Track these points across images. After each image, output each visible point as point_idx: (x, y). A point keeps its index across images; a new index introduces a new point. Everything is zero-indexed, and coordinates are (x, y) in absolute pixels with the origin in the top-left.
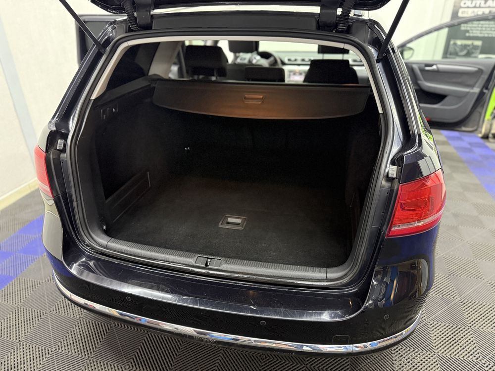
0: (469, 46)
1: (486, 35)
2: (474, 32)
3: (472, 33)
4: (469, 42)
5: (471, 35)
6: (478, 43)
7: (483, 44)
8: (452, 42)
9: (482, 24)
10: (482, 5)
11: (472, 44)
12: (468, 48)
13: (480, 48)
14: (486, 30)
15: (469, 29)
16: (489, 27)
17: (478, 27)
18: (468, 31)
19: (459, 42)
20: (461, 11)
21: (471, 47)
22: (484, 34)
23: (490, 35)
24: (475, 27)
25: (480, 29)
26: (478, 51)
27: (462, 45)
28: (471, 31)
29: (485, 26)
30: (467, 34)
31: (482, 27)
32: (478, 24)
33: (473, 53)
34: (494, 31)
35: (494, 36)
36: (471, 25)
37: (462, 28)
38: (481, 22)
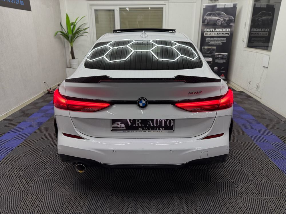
0: (210, 49)
1: (217, 44)
2: (212, 42)
3: (211, 43)
4: (210, 47)
5: (211, 44)
6: (215, 48)
7: (216, 48)
8: (203, 48)
9: (215, 39)
10: (214, 31)
11: (212, 48)
12: (210, 50)
13: (215, 50)
14: (217, 42)
15: (209, 41)
16: (218, 41)
17: (213, 40)
18: (209, 42)
19: (206, 47)
20: (205, 33)
21: (211, 49)
22: (216, 43)
23: (219, 44)
24: (212, 40)
25: (214, 41)
26: (215, 51)
27: (207, 49)
28: (210, 42)
29: (216, 40)
30: (209, 44)
31: (215, 41)
32: (213, 39)
33: (213, 52)
34: (220, 42)
35: (220, 44)
36: (210, 40)
37: (207, 41)
38: (214, 38)
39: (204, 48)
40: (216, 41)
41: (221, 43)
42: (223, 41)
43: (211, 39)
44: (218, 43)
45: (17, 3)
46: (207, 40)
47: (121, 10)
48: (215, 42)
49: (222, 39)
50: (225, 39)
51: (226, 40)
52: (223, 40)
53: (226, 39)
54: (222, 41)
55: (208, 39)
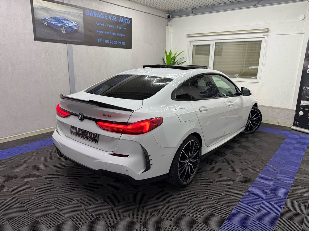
20: (308, 70)
39: (306, 89)
45: (119, 44)
47: (217, 44)
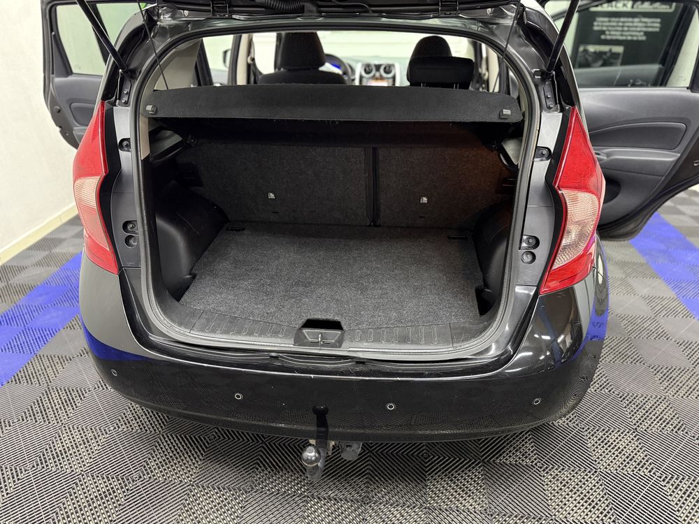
0: (605, 53)
1: (629, 38)
2: (613, 33)
3: (610, 35)
4: (605, 48)
5: (609, 37)
6: (619, 49)
7: (625, 50)
8: (581, 49)
9: (623, 22)
11: (610, 50)
12: (604, 57)
13: (621, 57)
14: (628, 31)
15: (605, 28)
16: (633, 27)
17: (618, 26)
18: (603, 32)
19: (592, 48)
21: (608, 55)
22: (626, 36)
23: (635, 38)
24: (613, 26)
25: (620, 29)
26: (620, 61)
27: (595, 53)
28: (607, 33)
29: (627, 24)
30: (603, 37)
31: (623, 27)
32: (618, 22)
33: (611, 64)
34: (640, 31)
35: (640, 38)
36: (607, 24)
37: (596, 28)
38: (622, 19)
39: (586, 51)
40: (628, 27)
41: (642, 34)
42: (650, 30)
43: (610, 21)
44: (632, 36)
46: (598, 26)
48: (623, 31)
49: (646, 22)
50: (659, 20)
51: (658, 25)
52: (649, 25)
53: (661, 23)
54: (646, 27)
55: (603, 22)
